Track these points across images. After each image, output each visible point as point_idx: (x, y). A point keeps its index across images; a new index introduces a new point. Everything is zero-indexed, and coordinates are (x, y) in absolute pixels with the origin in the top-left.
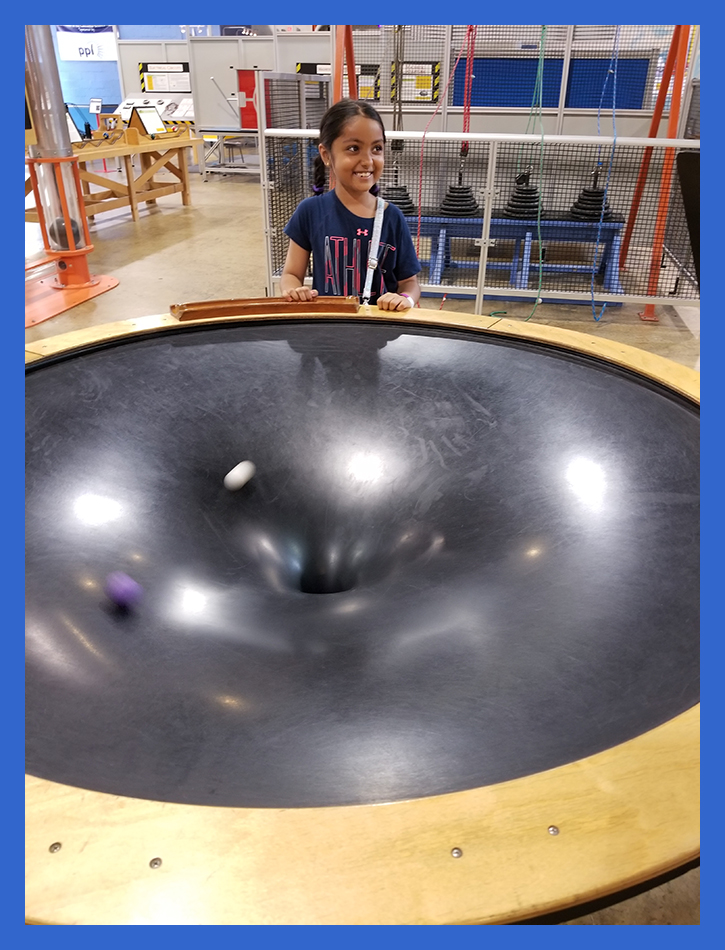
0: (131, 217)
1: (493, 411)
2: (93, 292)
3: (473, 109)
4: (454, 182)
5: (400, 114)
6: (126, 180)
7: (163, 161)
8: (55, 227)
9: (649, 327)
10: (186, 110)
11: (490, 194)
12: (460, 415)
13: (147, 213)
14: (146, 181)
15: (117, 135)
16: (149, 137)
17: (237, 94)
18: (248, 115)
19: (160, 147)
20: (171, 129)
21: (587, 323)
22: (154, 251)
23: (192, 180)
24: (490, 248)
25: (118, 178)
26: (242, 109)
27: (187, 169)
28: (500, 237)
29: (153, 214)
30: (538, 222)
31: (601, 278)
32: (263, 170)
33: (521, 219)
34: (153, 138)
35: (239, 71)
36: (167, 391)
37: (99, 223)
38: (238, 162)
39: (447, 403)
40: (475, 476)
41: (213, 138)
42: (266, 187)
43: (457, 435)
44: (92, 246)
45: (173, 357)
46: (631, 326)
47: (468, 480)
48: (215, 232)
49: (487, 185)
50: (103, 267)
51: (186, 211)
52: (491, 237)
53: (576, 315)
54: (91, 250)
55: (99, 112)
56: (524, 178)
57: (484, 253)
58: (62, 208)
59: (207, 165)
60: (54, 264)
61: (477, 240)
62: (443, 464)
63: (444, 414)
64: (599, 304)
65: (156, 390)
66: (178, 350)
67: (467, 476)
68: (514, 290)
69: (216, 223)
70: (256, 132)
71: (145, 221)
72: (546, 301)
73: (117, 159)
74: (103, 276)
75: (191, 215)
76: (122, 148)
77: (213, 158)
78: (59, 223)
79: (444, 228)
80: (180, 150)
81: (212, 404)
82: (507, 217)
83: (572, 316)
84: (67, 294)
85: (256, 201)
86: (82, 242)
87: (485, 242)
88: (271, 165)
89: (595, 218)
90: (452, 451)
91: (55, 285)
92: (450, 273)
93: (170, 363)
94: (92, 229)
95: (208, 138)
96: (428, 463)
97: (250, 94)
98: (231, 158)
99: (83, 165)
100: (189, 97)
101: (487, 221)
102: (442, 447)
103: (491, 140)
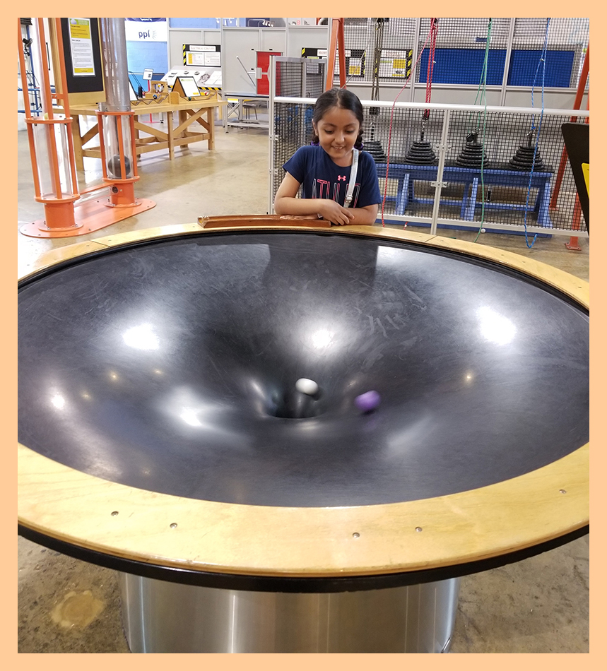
0: (168, 156)
1: (424, 299)
2: (136, 211)
3: (434, 85)
4: (417, 139)
5: (378, 87)
6: (167, 130)
7: (196, 117)
8: (113, 162)
9: (572, 254)
10: (216, 79)
11: (445, 148)
12: (400, 301)
13: (181, 154)
14: (182, 131)
15: (163, 96)
16: (187, 98)
17: (255, 69)
18: (262, 85)
19: (195, 106)
20: (203, 94)
21: (522, 249)
22: (184, 182)
23: (217, 131)
24: (443, 189)
25: (161, 128)
26: (258, 80)
27: (213, 123)
28: (451, 181)
29: (185, 155)
30: (482, 170)
31: (535, 215)
32: (271, 126)
33: (468, 167)
34: (190, 99)
35: (258, 52)
36: (191, 274)
37: (144, 160)
38: (253, 119)
39: (392, 292)
40: (408, 343)
41: (235, 101)
42: (272, 139)
43: (397, 315)
44: (138, 177)
45: (197, 252)
46: (558, 253)
47: (402, 346)
48: (231, 170)
49: (442, 141)
50: (145, 193)
51: (210, 154)
52: (444, 180)
53: (513, 243)
54: (138, 179)
55: (150, 78)
56: (473, 137)
57: (438, 193)
58: (119, 149)
59: (229, 120)
60: (109, 189)
61: (432, 182)
62: (385, 335)
63: (389, 300)
64: (532, 235)
65: (184, 274)
66: (201, 248)
67: (402, 343)
68: (461, 221)
69: (233, 163)
70: (268, 97)
71: (178, 160)
72: (489, 231)
73: (160, 114)
74: (144, 199)
75: (214, 157)
76: (167, 106)
77: (234, 115)
78: (115, 159)
79: (407, 172)
80: (210, 109)
81: (222, 285)
82: (458, 165)
83: (509, 243)
84: (116, 211)
85: (265, 148)
86: (131, 174)
87: (439, 184)
88: (277, 121)
89: (528, 168)
90: (393, 326)
91: (108, 204)
92: (412, 207)
93: (195, 256)
94: (139, 164)
95: (231, 100)
96: (375, 334)
97: (265, 69)
98: (248, 116)
99: (136, 118)
100: (219, 70)
101: (441, 169)
102: (385, 323)
103: (446, 109)
